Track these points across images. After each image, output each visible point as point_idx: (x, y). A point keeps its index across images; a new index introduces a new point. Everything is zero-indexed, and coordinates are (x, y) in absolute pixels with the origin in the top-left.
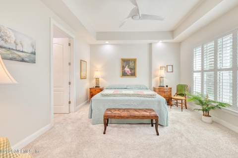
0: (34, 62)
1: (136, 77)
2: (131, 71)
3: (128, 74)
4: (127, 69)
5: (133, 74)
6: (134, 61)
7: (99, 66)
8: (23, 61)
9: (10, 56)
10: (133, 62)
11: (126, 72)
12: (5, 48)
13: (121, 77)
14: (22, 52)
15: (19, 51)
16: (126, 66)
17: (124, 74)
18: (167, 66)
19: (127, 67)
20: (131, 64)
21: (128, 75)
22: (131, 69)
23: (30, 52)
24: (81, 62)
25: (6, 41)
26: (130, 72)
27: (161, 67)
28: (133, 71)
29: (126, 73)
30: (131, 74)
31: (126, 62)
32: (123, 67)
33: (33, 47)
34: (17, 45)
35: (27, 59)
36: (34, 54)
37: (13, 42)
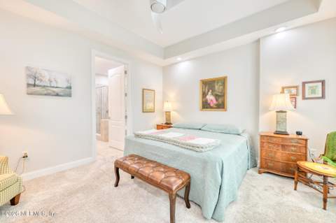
0: (70, 95)
1: (226, 110)
2: (217, 100)
3: (212, 105)
4: (210, 97)
5: (221, 106)
6: (223, 81)
7: (172, 95)
8: (57, 95)
9: (45, 92)
10: (220, 84)
11: (209, 101)
12: (40, 86)
13: (201, 110)
14: (57, 87)
15: (53, 87)
16: (209, 91)
17: (206, 105)
18: (304, 84)
19: (210, 93)
20: (218, 87)
21: (211, 108)
22: (217, 96)
23: (65, 86)
24: (143, 92)
25: (41, 80)
26: (215, 102)
27: (283, 88)
28: (220, 100)
29: (209, 104)
30: (217, 105)
31: (208, 85)
32: (204, 95)
33: (68, 81)
34: (51, 82)
35: (61, 94)
36: (70, 88)
37: (47, 80)
